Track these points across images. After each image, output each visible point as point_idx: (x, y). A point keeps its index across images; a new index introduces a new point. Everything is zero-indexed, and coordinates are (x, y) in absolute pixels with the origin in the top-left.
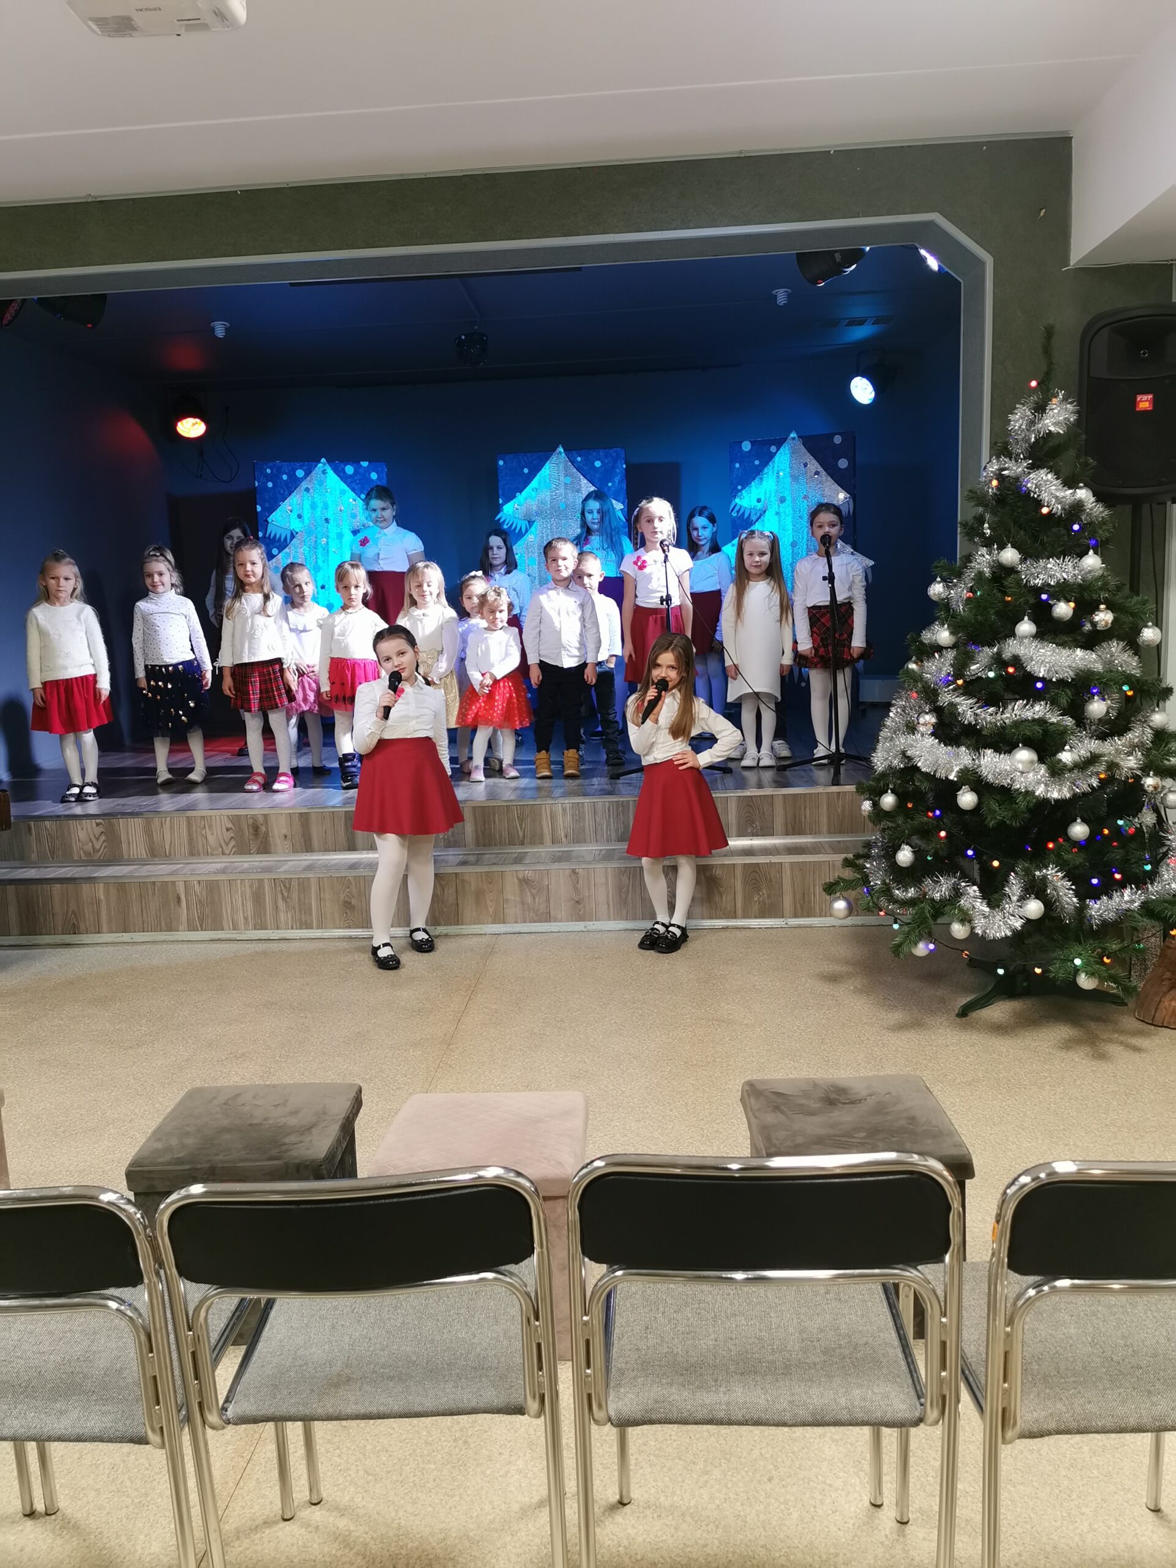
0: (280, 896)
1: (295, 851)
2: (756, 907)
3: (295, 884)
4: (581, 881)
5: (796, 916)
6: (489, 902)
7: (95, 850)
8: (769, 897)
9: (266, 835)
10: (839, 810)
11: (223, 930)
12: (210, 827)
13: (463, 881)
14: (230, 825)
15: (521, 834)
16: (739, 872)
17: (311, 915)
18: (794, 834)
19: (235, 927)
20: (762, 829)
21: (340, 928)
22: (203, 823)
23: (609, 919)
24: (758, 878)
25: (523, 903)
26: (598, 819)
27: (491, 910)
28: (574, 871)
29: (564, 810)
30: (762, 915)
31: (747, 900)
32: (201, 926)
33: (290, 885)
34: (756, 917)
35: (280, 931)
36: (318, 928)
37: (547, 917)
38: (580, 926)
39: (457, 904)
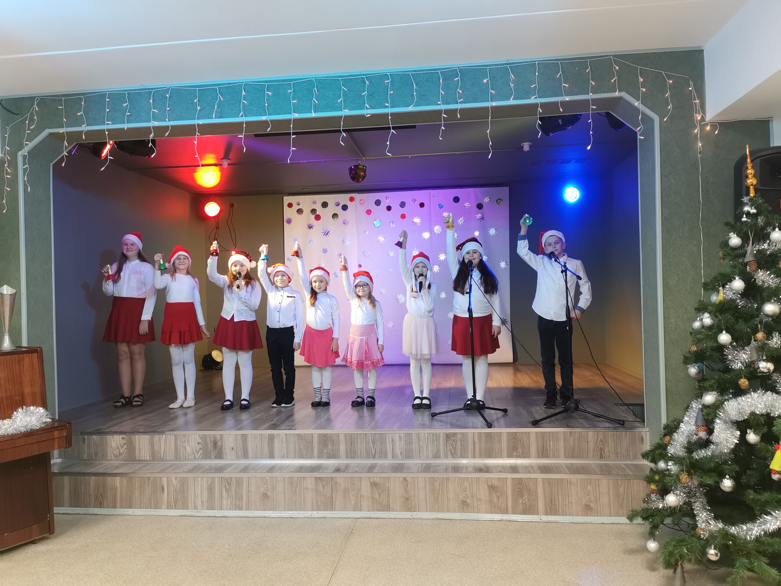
0: (224, 489)
1: (237, 457)
2: (521, 507)
3: (234, 481)
4: (409, 485)
5: (546, 514)
6: (351, 497)
7: (120, 454)
8: (529, 501)
9: (221, 448)
10: (571, 443)
11: (188, 509)
12: (188, 442)
13: (336, 483)
14: (200, 441)
15: (373, 452)
16: (509, 483)
17: (242, 501)
18: (543, 457)
19: (195, 508)
20: (523, 453)
21: (259, 510)
22: (184, 439)
23: (427, 511)
24: (522, 488)
25: (373, 498)
26: (421, 444)
27: (353, 502)
28: (405, 479)
29: (400, 437)
30: (525, 512)
31: (515, 502)
32: (175, 506)
33: (231, 482)
34: (521, 514)
35: (222, 511)
36: (246, 510)
37: (387, 508)
38: (408, 515)
39: (332, 498)
